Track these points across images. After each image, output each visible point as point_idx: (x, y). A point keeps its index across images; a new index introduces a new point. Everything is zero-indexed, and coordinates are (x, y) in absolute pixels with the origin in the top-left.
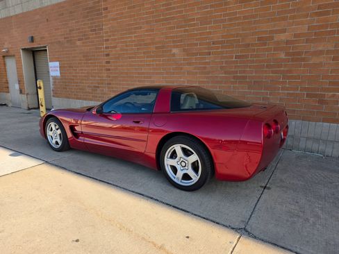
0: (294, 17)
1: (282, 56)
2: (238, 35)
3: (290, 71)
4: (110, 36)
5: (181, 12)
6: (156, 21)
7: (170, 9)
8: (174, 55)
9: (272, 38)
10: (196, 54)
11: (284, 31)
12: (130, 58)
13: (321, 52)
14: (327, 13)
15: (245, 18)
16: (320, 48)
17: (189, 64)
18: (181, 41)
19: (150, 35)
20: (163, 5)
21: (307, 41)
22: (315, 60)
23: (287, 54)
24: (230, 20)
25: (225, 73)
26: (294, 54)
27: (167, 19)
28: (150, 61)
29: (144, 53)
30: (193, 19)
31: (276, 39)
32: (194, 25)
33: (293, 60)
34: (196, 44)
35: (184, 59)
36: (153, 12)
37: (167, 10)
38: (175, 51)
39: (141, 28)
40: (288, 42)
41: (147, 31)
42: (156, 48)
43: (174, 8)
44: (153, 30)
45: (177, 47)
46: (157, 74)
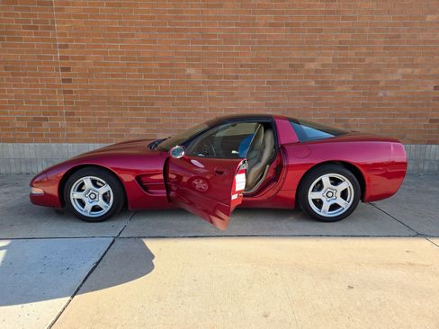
0: (320, 48)
1: (313, 84)
2: (268, 60)
3: (320, 99)
4: (70, 41)
5: (197, 24)
6: (159, 30)
7: (181, 18)
8: (189, 76)
9: (303, 66)
10: (220, 77)
11: (312, 60)
12: (113, 76)
13: (344, 82)
14: (346, 48)
15: (275, 42)
16: (343, 79)
17: (212, 88)
18: (199, 60)
19: (150, 47)
20: (170, 12)
21: (333, 71)
22: (339, 89)
23: (317, 82)
24: (260, 42)
25: (257, 99)
26: (322, 83)
27: (176, 30)
28: (151, 82)
29: (139, 71)
30: (215, 36)
31: (306, 67)
32: (216, 42)
33: (322, 88)
34: (219, 66)
35: (204, 82)
36: (153, 18)
37: (175, 18)
38: (190, 71)
39: (133, 36)
40: (316, 71)
41: (143, 41)
42: (161, 65)
43: (186, 18)
44: (155, 41)
45: (193, 66)
46: (163, 99)
